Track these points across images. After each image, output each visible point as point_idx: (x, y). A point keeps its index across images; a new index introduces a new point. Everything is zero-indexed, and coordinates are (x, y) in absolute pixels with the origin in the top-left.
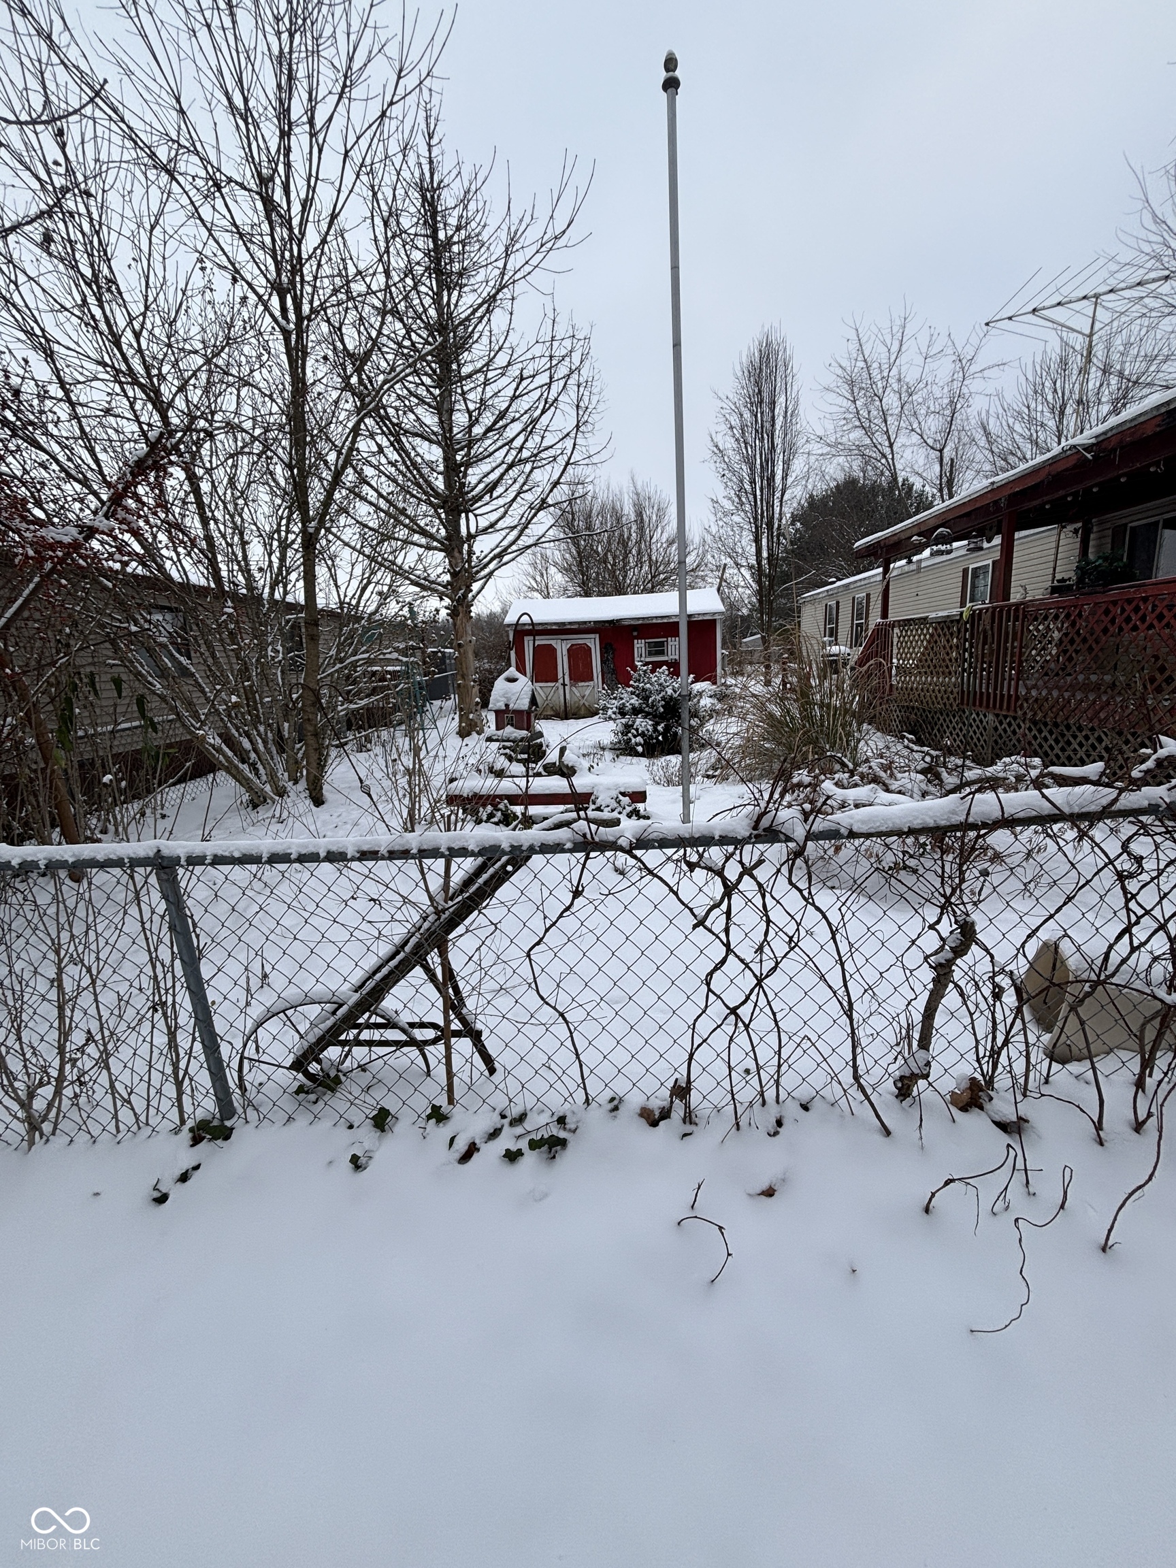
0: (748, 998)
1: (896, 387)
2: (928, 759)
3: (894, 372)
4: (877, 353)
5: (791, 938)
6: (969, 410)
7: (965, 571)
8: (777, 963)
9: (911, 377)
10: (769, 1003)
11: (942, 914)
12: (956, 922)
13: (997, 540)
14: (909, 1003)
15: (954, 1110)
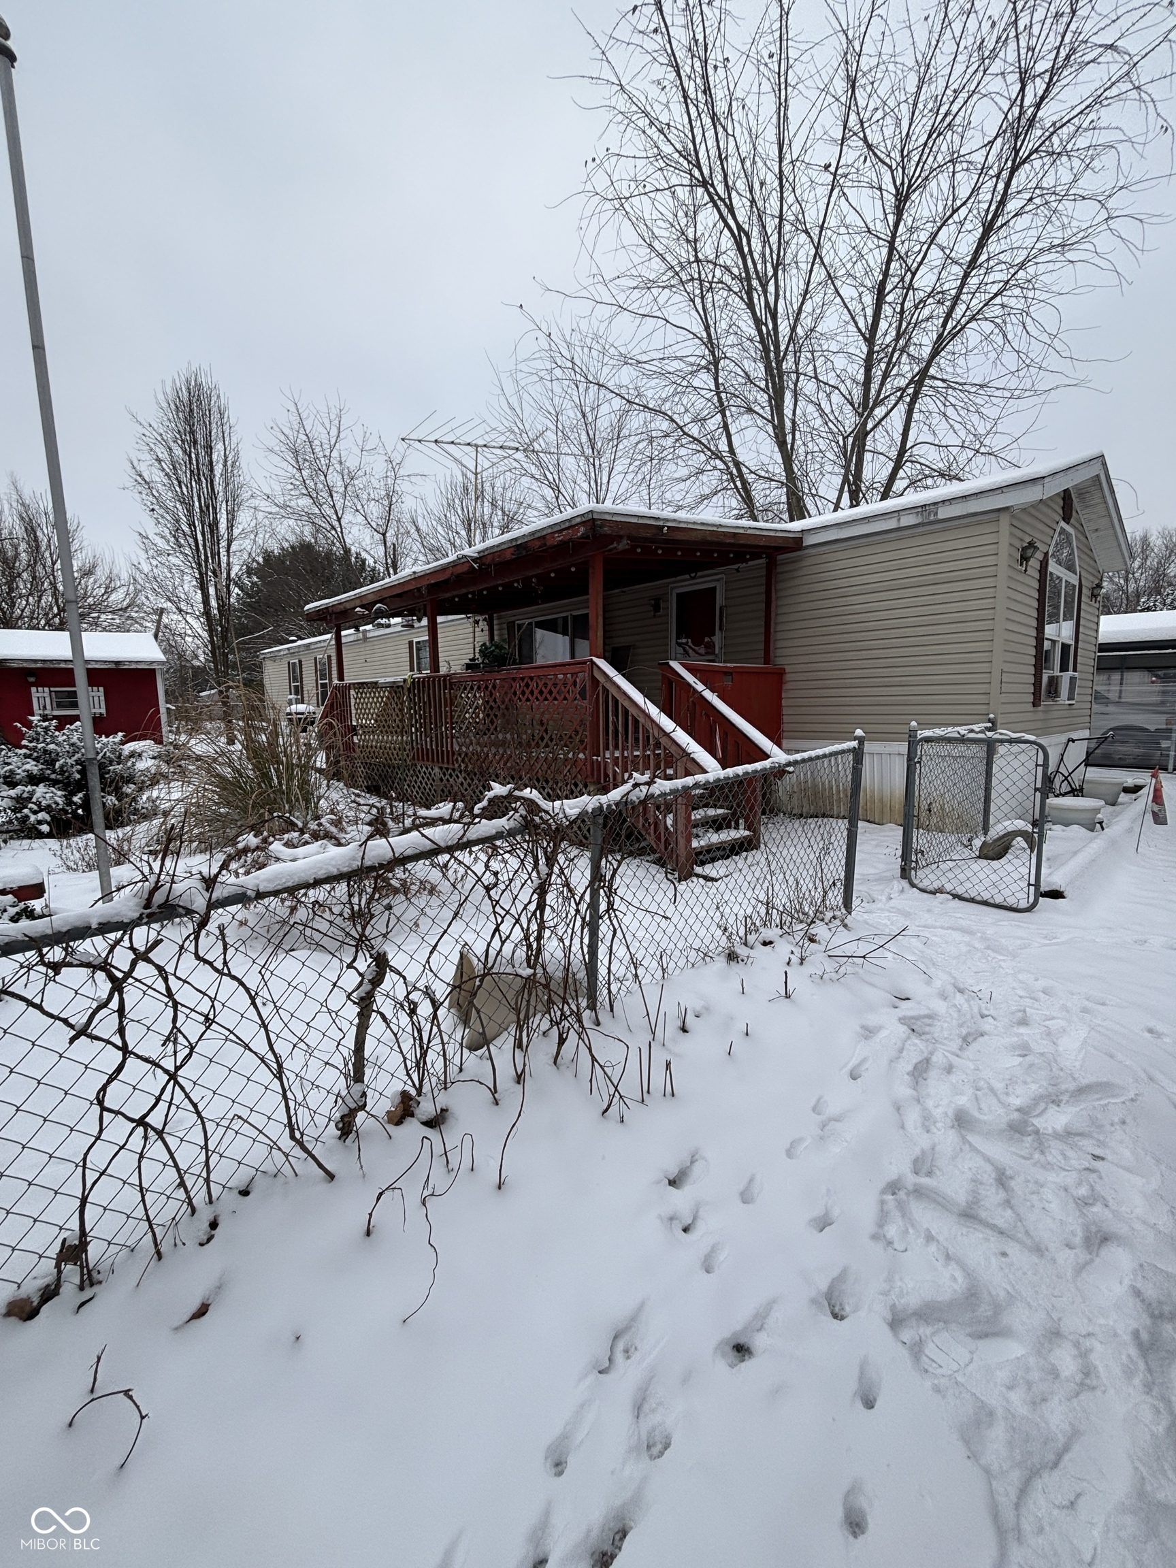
0: (158, 1099)
1: (338, 467)
2: (374, 811)
3: (335, 454)
4: (320, 434)
5: (207, 1017)
6: (403, 505)
7: (411, 643)
8: (192, 1048)
9: (352, 463)
10: (187, 1096)
11: (357, 952)
12: (371, 956)
13: (425, 622)
14: (339, 1044)
15: (390, 1128)
